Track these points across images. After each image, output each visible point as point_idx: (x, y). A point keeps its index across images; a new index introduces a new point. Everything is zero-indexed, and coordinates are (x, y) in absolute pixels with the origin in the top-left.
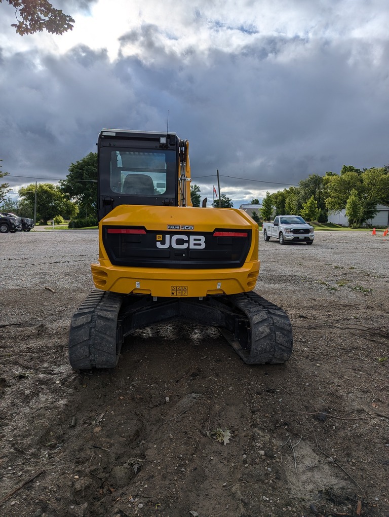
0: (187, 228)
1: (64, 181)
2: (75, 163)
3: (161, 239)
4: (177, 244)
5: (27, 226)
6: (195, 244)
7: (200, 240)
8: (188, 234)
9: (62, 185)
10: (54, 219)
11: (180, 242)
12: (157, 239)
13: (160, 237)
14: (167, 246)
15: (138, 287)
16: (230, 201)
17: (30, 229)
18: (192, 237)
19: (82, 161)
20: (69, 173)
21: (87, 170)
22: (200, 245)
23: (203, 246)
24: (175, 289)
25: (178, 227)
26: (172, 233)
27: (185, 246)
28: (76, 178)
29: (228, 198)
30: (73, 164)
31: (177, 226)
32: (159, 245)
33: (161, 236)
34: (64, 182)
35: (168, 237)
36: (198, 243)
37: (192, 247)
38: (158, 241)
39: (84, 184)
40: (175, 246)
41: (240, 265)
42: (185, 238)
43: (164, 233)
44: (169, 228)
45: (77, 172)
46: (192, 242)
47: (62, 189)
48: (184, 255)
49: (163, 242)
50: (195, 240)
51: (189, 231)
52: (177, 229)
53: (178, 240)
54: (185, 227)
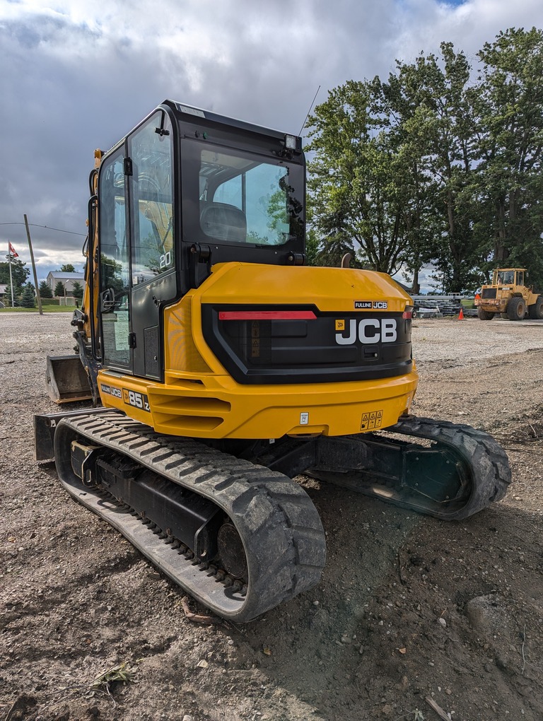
0: (380, 305)
3: (343, 328)
4: (367, 335)
6: (387, 335)
7: (391, 326)
8: (380, 316)
11: (370, 331)
12: (337, 329)
13: (340, 325)
14: (351, 340)
15: (304, 421)
16: (23, 265)
18: (385, 322)
22: (392, 335)
23: (394, 337)
24: (367, 418)
25: (369, 305)
26: (359, 316)
27: (376, 338)
29: (20, 261)
31: (368, 303)
32: (340, 339)
33: (343, 321)
35: (353, 323)
36: (389, 333)
37: (385, 339)
38: (339, 332)
40: (364, 340)
43: (347, 316)
44: (357, 307)
48: (376, 355)
49: (346, 334)
50: (387, 326)
51: (383, 310)
52: (367, 307)
53: (367, 327)
54: (378, 305)
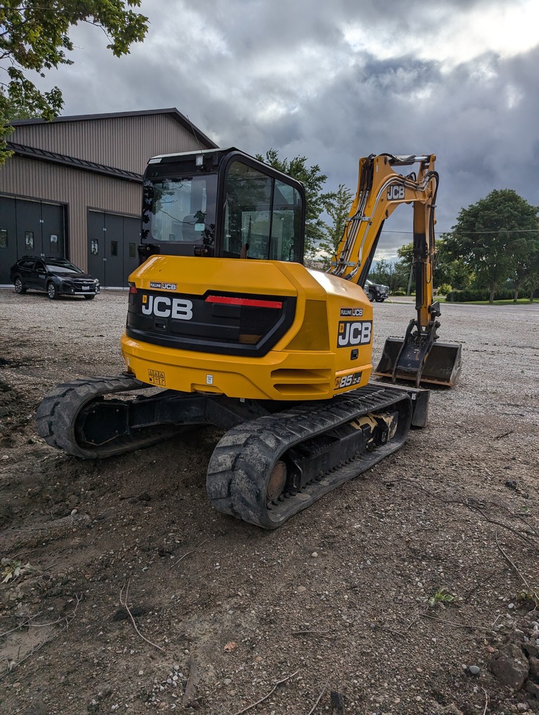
0: (169, 287)
1: (449, 234)
2: (467, 208)
3: (146, 302)
4: (159, 309)
5: (378, 295)
6: (178, 312)
7: (185, 306)
8: (172, 295)
9: (445, 241)
10: (439, 288)
11: (162, 307)
12: (144, 302)
13: (145, 299)
14: (149, 311)
17: (383, 299)
18: (176, 301)
19: (478, 205)
20: (456, 223)
21: (483, 217)
22: (185, 313)
23: (189, 316)
24: (152, 373)
25: (159, 286)
26: (153, 294)
27: (166, 314)
28: (464, 229)
30: (464, 210)
31: (158, 284)
32: (144, 310)
33: (146, 297)
34: (449, 237)
35: (151, 299)
36: (182, 311)
37: (175, 316)
38: (144, 304)
39: (474, 237)
40: (158, 313)
41: (261, 353)
42: (167, 301)
44: (151, 287)
45: (467, 222)
46: (175, 308)
47: (445, 246)
48: (164, 326)
49: (147, 306)
50: (179, 305)
51: (171, 291)
52: (158, 287)
53: (159, 303)
54: (166, 286)
